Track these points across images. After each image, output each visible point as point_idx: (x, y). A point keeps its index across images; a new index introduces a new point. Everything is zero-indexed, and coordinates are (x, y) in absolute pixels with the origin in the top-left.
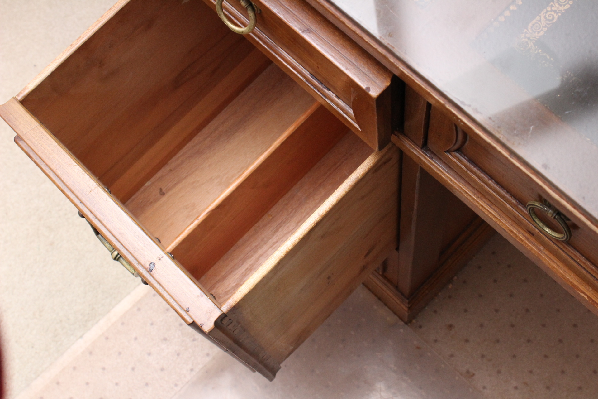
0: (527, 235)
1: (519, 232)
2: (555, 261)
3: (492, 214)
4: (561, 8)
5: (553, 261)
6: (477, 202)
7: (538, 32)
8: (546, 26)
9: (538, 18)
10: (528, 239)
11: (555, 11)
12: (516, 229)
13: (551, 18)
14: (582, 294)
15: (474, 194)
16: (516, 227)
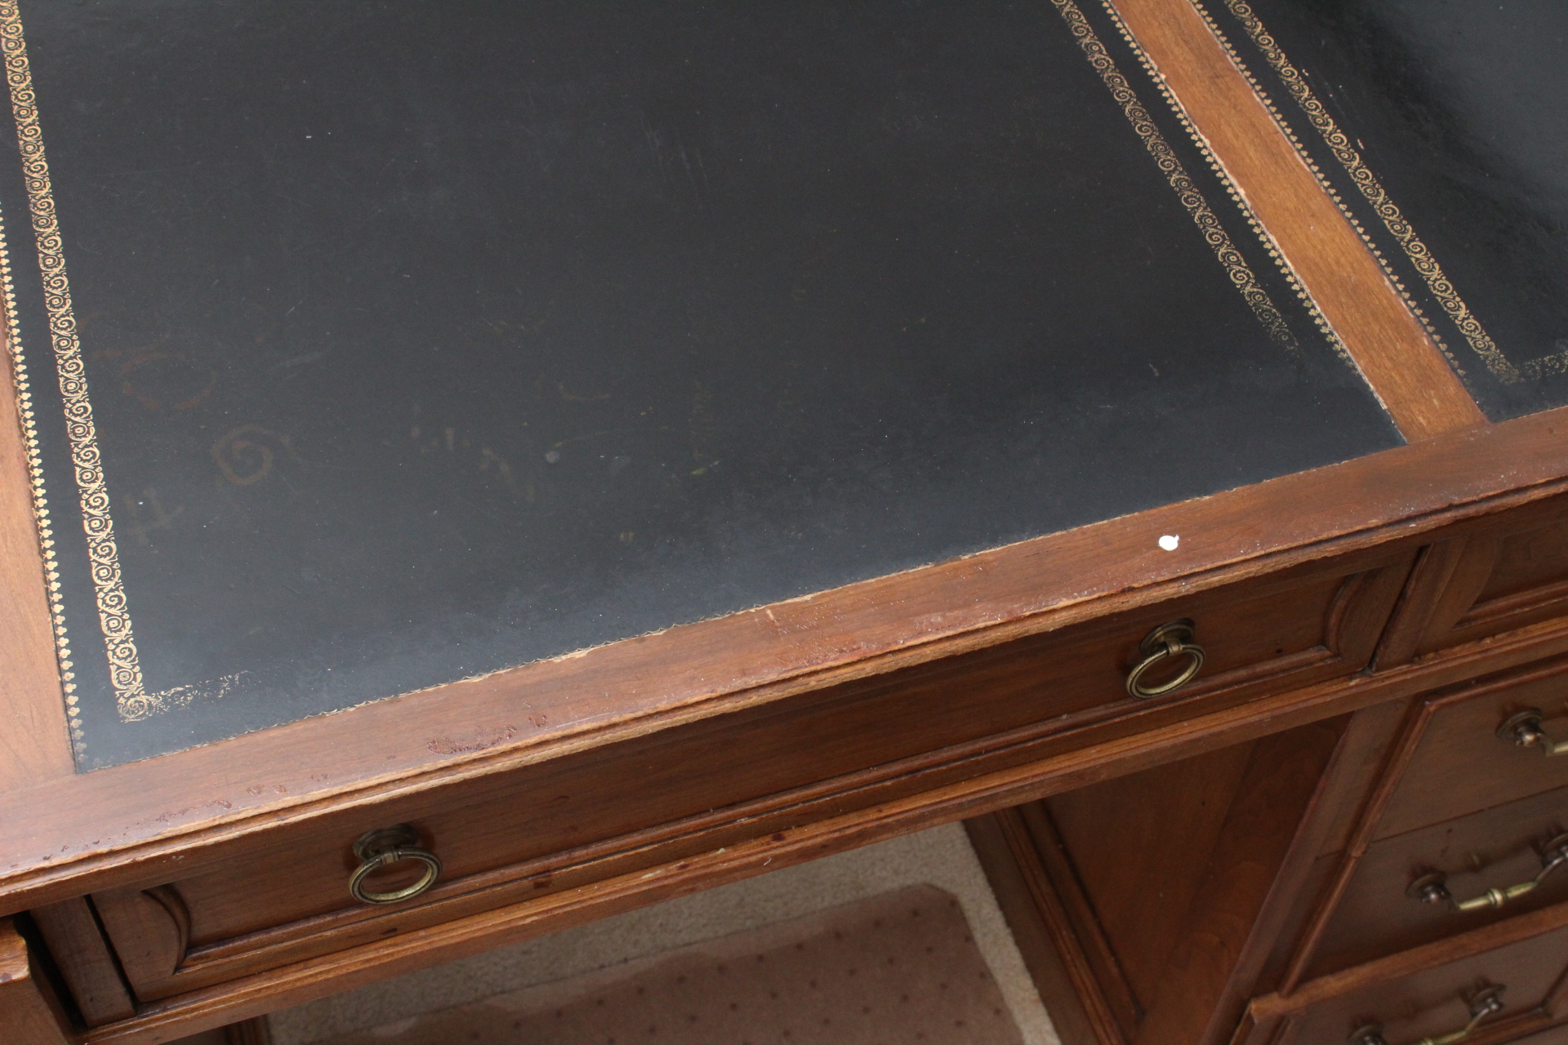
0: (388, 942)
1: (376, 949)
2: (455, 926)
3: (321, 973)
4: (125, 632)
5: (453, 929)
6: (285, 983)
7: (135, 679)
8: (134, 666)
9: (113, 668)
10: (396, 945)
11: (122, 642)
12: (367, 952)
13: (127, 653)
14: (528, 921)
15: (270, 979)
16: (366, 950)
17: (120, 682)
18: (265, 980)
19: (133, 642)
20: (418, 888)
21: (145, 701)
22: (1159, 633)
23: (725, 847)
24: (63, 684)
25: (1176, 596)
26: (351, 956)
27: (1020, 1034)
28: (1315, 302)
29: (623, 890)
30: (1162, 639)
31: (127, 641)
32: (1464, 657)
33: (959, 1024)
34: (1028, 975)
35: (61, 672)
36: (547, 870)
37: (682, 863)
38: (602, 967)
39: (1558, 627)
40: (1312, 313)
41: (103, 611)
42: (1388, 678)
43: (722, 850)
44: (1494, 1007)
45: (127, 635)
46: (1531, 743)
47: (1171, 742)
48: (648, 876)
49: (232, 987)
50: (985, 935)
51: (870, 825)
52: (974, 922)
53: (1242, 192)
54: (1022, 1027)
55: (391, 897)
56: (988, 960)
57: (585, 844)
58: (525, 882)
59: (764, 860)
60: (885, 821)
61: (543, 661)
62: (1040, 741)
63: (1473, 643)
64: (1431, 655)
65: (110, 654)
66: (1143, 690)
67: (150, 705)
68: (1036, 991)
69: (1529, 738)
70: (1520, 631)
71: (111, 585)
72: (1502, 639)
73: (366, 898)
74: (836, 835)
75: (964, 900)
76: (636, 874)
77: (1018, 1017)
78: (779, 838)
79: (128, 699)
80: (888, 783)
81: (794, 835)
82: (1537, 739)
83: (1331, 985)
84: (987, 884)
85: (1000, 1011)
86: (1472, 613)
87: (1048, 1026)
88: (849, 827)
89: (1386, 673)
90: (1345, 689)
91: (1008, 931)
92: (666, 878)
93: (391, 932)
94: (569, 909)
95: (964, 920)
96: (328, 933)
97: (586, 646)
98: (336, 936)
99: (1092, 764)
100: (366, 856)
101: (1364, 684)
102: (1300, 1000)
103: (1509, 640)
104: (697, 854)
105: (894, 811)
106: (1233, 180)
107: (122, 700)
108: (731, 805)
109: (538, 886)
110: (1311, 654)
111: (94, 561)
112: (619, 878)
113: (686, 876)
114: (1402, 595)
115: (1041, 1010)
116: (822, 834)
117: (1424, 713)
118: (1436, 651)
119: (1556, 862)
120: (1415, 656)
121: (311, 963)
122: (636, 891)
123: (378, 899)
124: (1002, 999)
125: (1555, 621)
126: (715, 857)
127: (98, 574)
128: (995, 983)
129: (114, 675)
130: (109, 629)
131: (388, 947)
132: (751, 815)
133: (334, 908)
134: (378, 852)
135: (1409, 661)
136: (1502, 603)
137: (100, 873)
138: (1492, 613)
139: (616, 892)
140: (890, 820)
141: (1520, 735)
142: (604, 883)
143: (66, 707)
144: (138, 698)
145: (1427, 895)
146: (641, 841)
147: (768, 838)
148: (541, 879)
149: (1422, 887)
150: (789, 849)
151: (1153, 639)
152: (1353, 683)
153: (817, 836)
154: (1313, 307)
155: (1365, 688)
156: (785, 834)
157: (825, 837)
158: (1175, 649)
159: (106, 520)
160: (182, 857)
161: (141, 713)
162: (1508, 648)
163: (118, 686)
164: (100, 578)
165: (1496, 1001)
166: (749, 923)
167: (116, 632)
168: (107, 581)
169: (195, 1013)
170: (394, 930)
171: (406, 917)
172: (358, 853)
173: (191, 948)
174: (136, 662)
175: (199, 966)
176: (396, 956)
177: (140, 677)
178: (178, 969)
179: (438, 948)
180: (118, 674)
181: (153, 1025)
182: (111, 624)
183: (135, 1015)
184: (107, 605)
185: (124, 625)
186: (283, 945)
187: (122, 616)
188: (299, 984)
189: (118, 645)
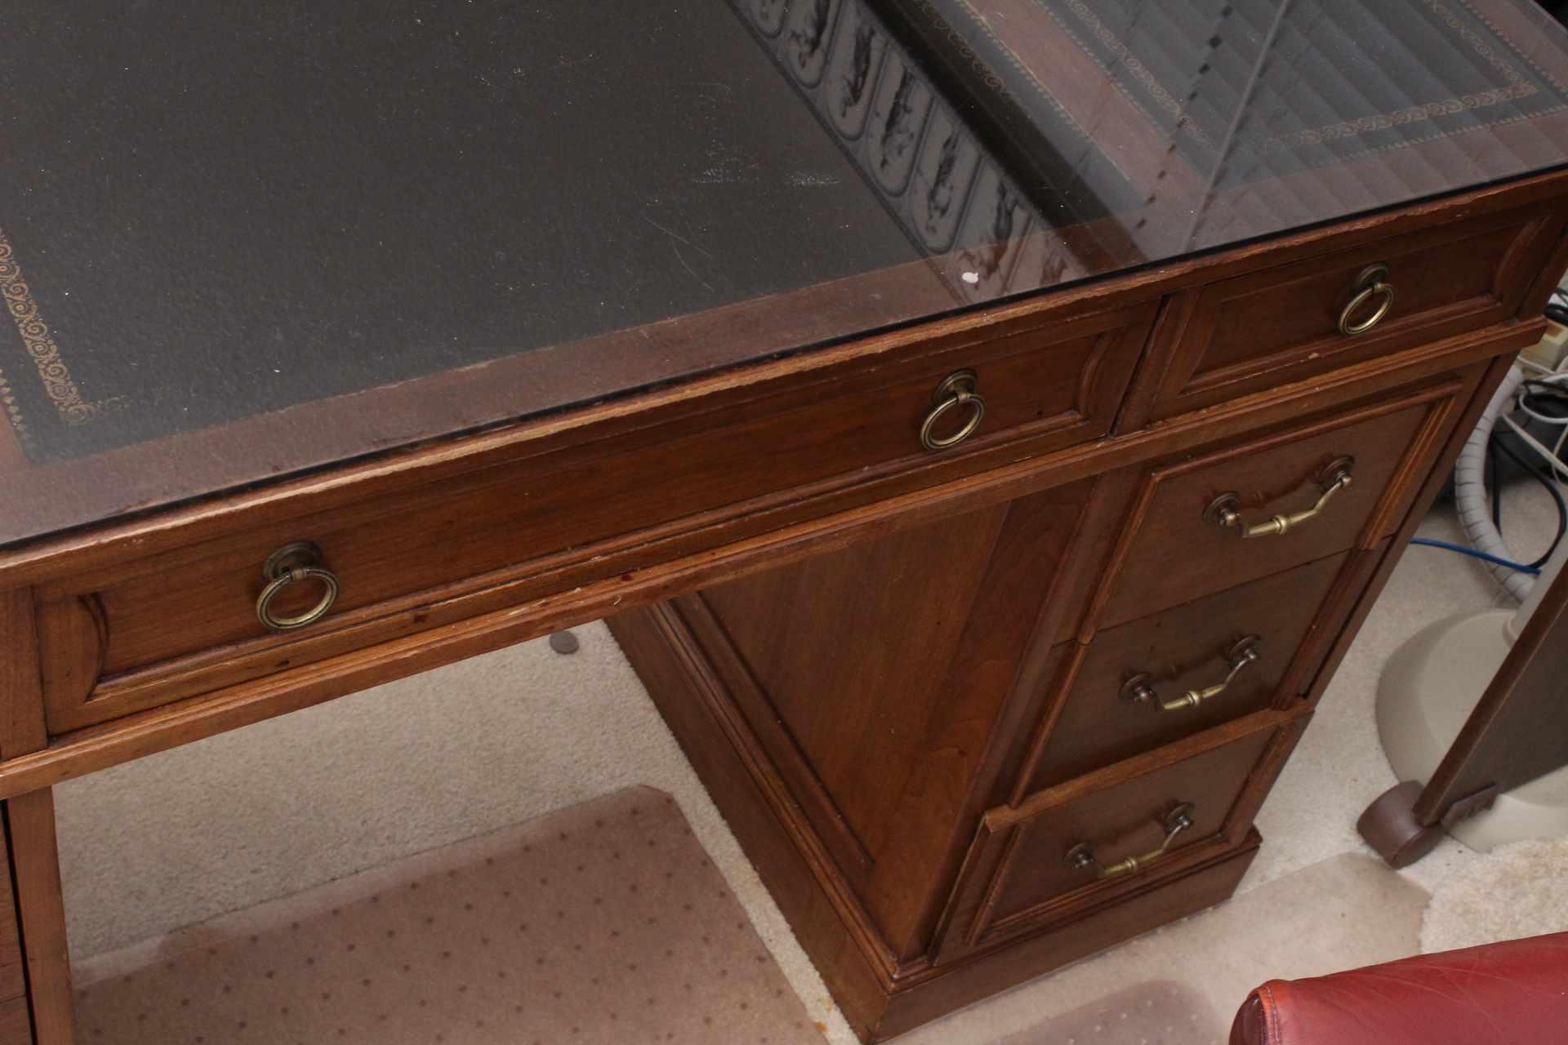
0: (282, 676)
1: (272, 682)
2: (343, 660)
4: (52, 354)
5: (341, 663)
6: (189, 715)
7: (70, 391)
8: (67, 382)
9: (47, 383)
10: (289, 678)
11: (51, 363)
12: (264, 685)
13: (58, 371)
14: (409, 654)
15: (174, 711)
16: (263, 682)
17: (56, 394)
18: (170, 712)
19: (62, 362)
20: (315, 613)
21: (84, 409)
22: (950, 381)
23: (581, 586)
25: (979, 326)
26: (249, 689)
27: (745, 912)
28: (1058, 101)
29: (493, 625)
30: (952, 388)
31: (56, 362)
32: (1186, 424)
33: (687, 907)
34: (747, 860)
36: (426, 604)
37: (544, 601)
38: (334, 879)
39: (1258, 401)
40: (1057, 109)
41: (27, 338)
42: (1126, 441)
43: (578, 590)
44: (1186, 823)
45: (54, 357)
46: (1232, 521)
47: (955, 494)
48: (514, 612)
49: (138, 720)
50: (702, 828)
51: (705, 566)
52: (691, 817)
53: (983, 18)
54: (748, 907)
55: (291, 622)
56: (708, 849)
57: (460, 579)
58: (407, 615)
59: (615, 599)
60: (719, 563)
61: (449, 372)
62: (846, 490)
63: (1192, 413)
64: (1160, 423)
65: (42, 373)
66: (934, 441)
67: (89, 411)
68: (756, 874)
69: (1230, 517)
70: (1229, 403)
71: (31, 317)
72: (1216, 410)
73: (270, 621)
74: (677, 575)
75: (679, 798)
76: (503, 612)
77: (742, 898)
78: (626, 578)
79: (67, 408)
80: (720, 526)
81: (639, 575)
82: (1237, 519)
83: (1053, 796)
84: (699, 783)
85: (725, 893)
86: (1193, 383)
87: (770, 904)
88: (688, 568)
89: (1125, 437)
90: (1092, 451)
91: (724, 822)
92: (531, 614)
93: (283, 665)
94: (445, 643)
95: (681, 814)
96: (229, 663)
97: (485, 359)
98: (235, 665)
99: (890, 513)
100: (276, 575)
101: (1109, 446)
102: (1027, 811)
103: (1221, 412)
104: (556, 593)
105: (726, 554)
106: (974, 9)
107: (62, 409)
108: (587, 544)
109: (418, 619)
110: (1067, 417)
111: (8, 298)
112: (488, 616)
113: (548, 612)
114: (1142, 356)
115: (763, 890)
116: (666, 574)
117: (1152, 484)
118: (1163, 419)
119: (1241, 664)
120: (1147, 423)
121: (210, 696)
122: (505, 626)
123: (279, 623)
124: (724, 881)
125: (1255, 395)
126: (573, 595)
127: (15, 308)
128: (717, 869)
129: (49, 389)
130: (36, 352)
131: (281, 680)
132: (604, 554)
133: (234, 640)
134: (287, 570)
135: (1143, 427)
136: (1215, 375)
137: (68, 554)
138: (1208, 383)
139: (486, 627)
140: (722, 562)
141: (1223, 516)
142: (476, 620)
143: (9, 416)
144: (77, 407)
145: (1137, 694)
146: (509, 577)
147: (618, 579)
148: (421, 612)
149: (1132, 688)
150: (637, 588)
151: (945, 388)
152: (1099, 445)
153: (660, 576)
154: (1057, 105)
155: (1108, 450)
156: (632, 575)
157: (668, 577)
158: (963, 397)
159: (13, 266)
160: (141, 541)
161: (82, 418)
162: (1220, 418)
163: (55, 397)
164: (17, 311)
165: (1187, 819)
166: (474, 830)
167: (43, 354)
168: (25, 314)
169: (104, 745)
170: (287, 662)
171: (299, 648)
172: (267, 571)
173: (102, 677)
174: (69, 378)
175: (109, 694)
176: (291, 688)
177: (74, 390)
178: (89, 697)
179: (328, 681)
180: (54, 388)
181: (65, 757)
182: (37, 348)
183: (47, 747)
184: (30, 334)
185: (49, 349)
186: (187, 674)
187: (46, 342)
188: (201, 716)
189: (47, 365)
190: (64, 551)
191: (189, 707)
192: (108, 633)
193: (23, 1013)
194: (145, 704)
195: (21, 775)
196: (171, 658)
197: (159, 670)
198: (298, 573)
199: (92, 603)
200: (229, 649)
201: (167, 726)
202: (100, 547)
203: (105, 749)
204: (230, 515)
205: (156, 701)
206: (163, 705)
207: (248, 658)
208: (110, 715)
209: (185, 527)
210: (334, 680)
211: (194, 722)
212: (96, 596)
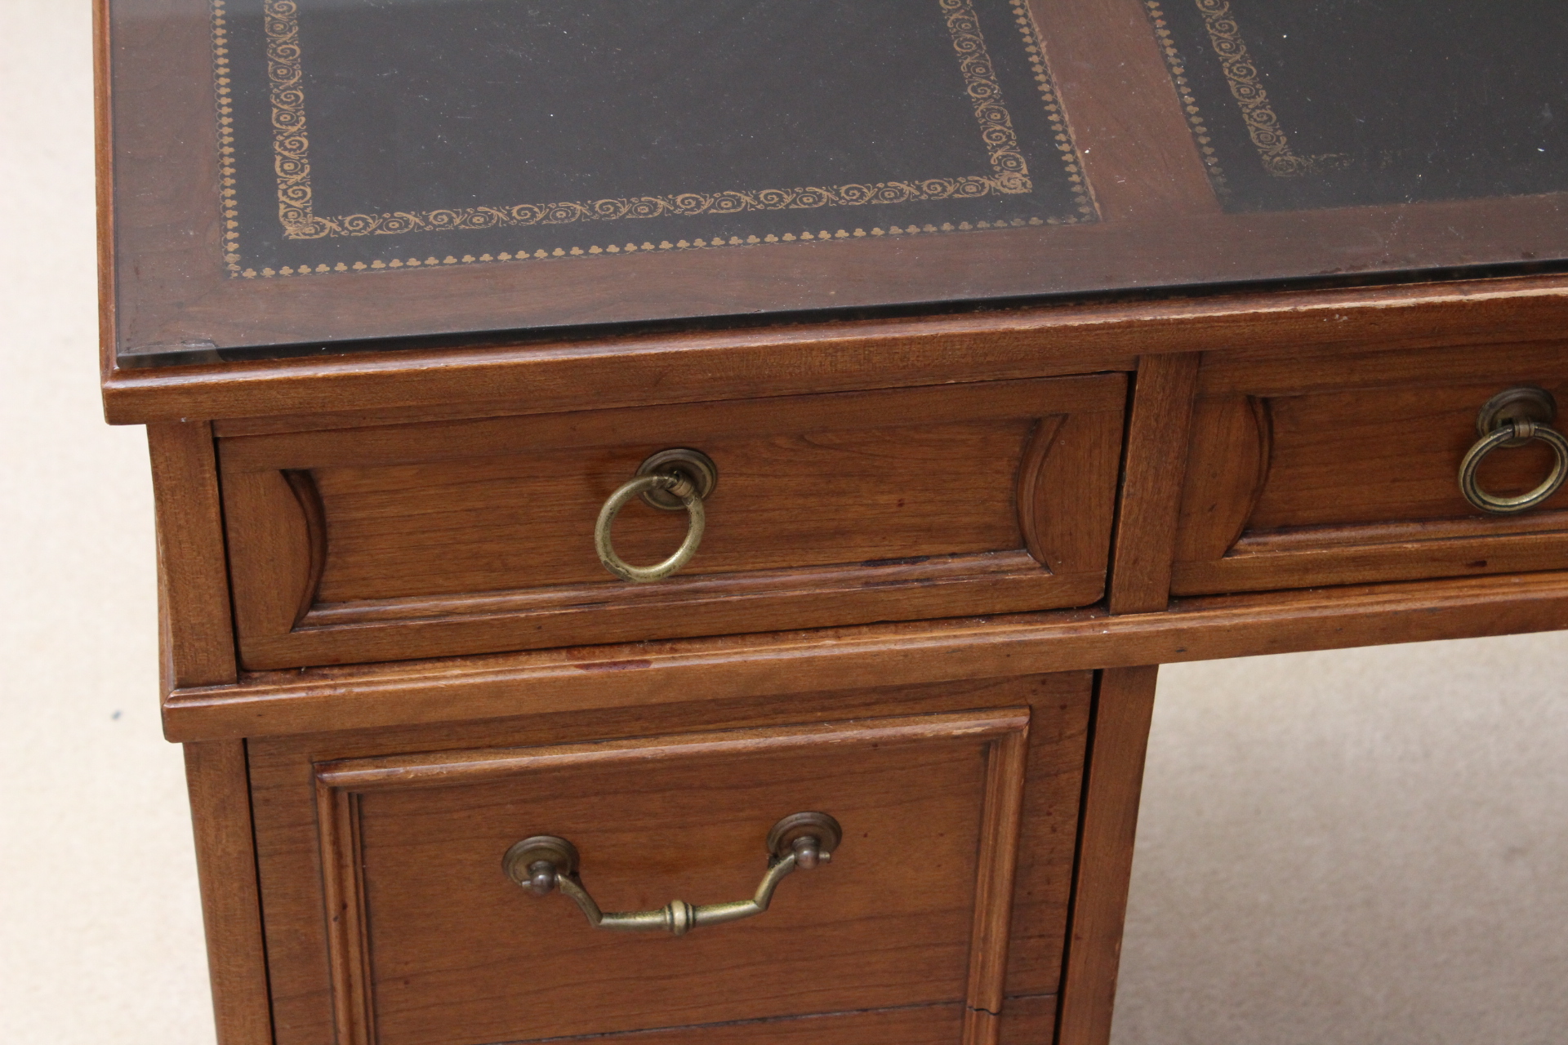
0: (1473, 581)
4: (1260, 99)
6: (1344, 606)
7: (1278, 141)
8: (1275, 130)
9: (1251, 128)
11: (1258, 107)
12: (1448, 588)
13: (1266, 118)
16: (1445, 586)
17: (1260, 141)
18: (1323, 598)
19: (1270, 109)
20: (1535, 496)
21: (1293, 161)
24: (1195, 135)
26: (1428, 589)
31: (1264, 107)
35: (1192, 126)
41: (1230, 79)
45: (1262, 102)
49: (1282, 600)
55: (1500, 502)
65: (1245, 117)
71: (1238, 57)
73: (1475, 492)
79: (1273, 157)
93: (1478, 568)
96: (1409, 546)
98: (1417, 550)
100: (1493, 428)
107: (1266, 157)
111: (1213, 34)
121: (1377, 589)
123: (1485, 498)
127: (1219, 45)
129: (1253, 135)
130: (1240, 94)
131: (1472, 587)
133: (1422, 516)
134: (1509, 422)
137: (1256, 317)
143: (1204, 156)
144: (1285, 158)
160: (1345, 318)
161: (1291, 170)
163: (1259, 144)
164: (1221, 49)
167: (1249, 98)
168: (1230, 53)
169: (1236, 621)
170: (1483, 564)
171: (1503, 546)
172: (1483, 423)
173: (1246, 530)
174: (1278, 126)
175: (1253, 553)
176: (1482, 600)
177: (1284, 140)
178: (1230, 551)
179: (1533, 601)
180: (1258, 135)
181: (1185, 625)
182: (1242, 90)
183: (1165, 610)
184: (1235, 74)
185: (1257, 94)
186: (1353, 549)
187: (1254, 86)
188: (1361, 610)
189: (1253, 110)
190: (1252, 311)
191: (1349, 596)
192: (1269, 466)
193: (1047, 1022)
194: (1293, 580)
195: (1128, 638)
196: (1338, 525)
197: (1320, 536)
198: (1523, 428)
199: (1261, 412)
200: (1413, 528)
201: (1316, 614)
202: (1295, 316)
203: (1235, 628)
204: (1460, 306)
205: (1311, 579)
206: (1316, 588)
207: (1435, 545)
208: (1248, 585)
209: (1402, 310)
210: (1542, 601)
211: (1353, 617)
212: (1266, 402)
